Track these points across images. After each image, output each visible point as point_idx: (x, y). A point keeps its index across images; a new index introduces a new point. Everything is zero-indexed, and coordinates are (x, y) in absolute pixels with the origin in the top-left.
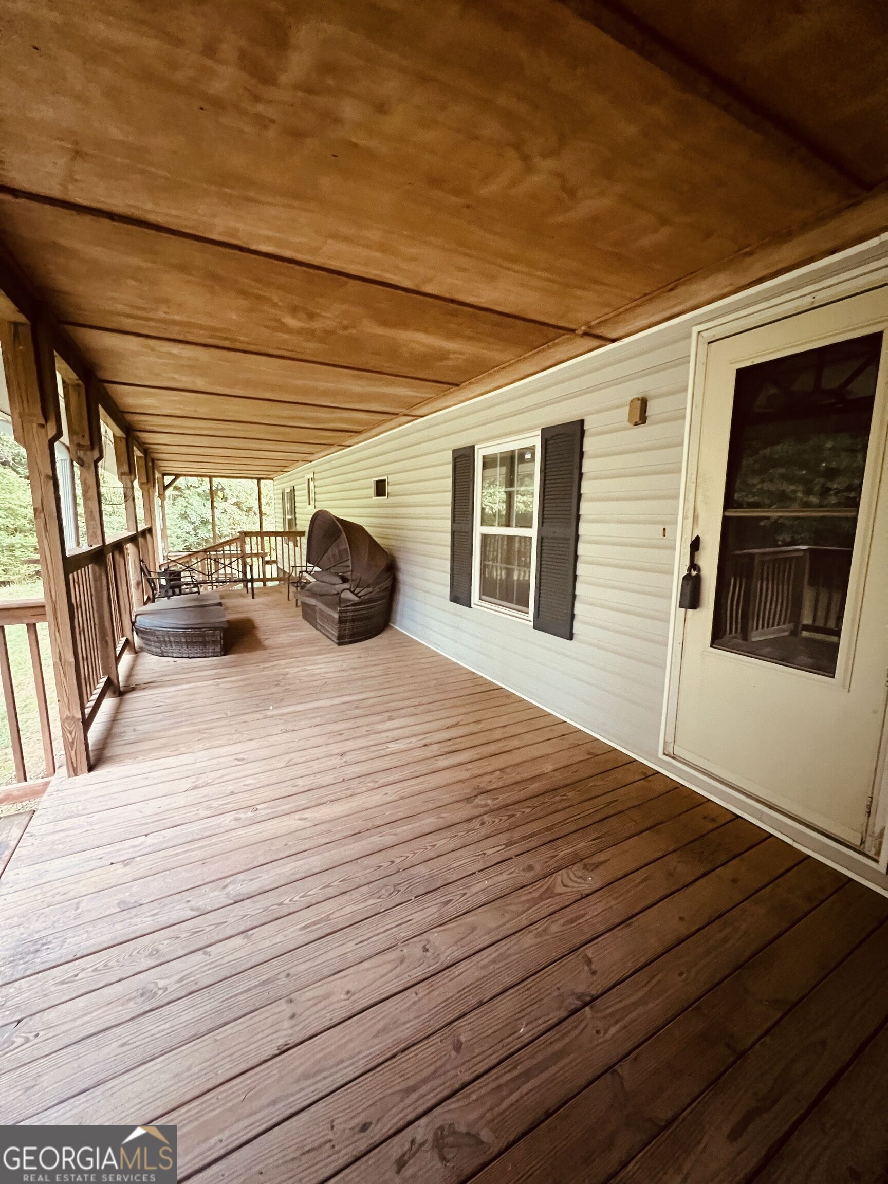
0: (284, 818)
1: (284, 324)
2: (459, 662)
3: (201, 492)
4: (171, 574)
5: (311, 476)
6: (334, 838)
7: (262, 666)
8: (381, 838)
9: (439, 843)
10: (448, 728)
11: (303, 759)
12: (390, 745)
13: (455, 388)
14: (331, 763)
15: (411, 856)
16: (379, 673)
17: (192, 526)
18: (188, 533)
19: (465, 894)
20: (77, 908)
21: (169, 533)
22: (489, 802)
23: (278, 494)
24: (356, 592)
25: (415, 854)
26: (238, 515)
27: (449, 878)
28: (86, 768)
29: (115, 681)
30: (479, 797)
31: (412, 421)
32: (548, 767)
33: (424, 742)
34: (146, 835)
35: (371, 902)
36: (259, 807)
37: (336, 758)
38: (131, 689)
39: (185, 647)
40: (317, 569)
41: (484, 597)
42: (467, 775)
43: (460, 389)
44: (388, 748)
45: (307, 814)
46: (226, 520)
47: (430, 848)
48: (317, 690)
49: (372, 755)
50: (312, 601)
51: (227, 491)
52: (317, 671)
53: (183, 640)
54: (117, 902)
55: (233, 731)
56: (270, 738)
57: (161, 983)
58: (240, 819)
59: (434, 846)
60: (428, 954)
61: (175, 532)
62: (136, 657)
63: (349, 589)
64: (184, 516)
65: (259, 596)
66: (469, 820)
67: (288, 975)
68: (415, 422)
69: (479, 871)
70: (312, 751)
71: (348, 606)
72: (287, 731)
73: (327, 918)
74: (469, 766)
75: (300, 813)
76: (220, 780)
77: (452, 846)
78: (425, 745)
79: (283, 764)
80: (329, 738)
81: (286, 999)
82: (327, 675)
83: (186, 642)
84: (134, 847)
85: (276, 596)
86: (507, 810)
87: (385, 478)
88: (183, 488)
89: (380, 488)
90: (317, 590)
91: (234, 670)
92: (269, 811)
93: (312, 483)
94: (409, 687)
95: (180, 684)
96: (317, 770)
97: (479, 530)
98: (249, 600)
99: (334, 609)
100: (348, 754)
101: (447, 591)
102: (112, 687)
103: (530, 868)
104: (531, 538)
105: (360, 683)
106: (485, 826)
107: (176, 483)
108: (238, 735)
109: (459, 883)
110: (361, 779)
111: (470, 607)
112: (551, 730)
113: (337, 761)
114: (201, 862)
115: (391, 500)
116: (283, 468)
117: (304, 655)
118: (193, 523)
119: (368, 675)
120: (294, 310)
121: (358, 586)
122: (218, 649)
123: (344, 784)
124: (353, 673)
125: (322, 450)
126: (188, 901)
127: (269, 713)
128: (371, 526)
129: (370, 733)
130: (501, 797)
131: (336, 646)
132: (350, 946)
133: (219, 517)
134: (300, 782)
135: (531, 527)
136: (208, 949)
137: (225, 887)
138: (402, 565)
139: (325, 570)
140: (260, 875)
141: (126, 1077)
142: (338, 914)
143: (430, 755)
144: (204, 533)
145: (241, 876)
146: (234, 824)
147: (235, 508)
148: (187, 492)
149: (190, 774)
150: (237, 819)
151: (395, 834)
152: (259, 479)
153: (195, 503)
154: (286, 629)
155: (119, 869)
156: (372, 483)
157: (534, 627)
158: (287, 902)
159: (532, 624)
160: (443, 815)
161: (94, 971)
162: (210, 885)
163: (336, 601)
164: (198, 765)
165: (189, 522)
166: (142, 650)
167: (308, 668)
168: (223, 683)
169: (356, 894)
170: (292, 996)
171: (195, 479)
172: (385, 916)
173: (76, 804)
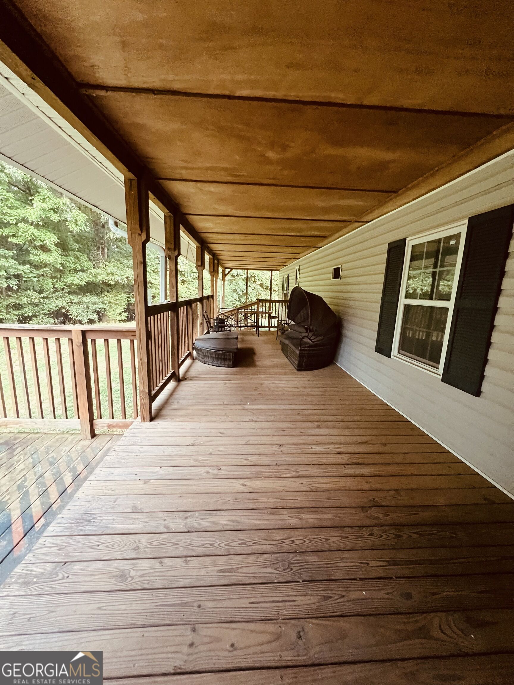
0: (233, 481)
1: (268, 158)
2: (377, 395)
3: (244, 278)
4: (219, 320)
5: (298, 267)
6: (258, 507)
7: (251, 377)
8: (290, 518)
9: (332, 539)
10: (359, 443)
11: (256, 442)
12: (314, 446)
13: (394, 195)
14: (271, 449)
15: (307, 542)
16: (320, 393)
17: (238, 296)
18: (236, 299)
19: (343, 596)
20: (115, 502)
21: (226, 299)
22: (381, 516)
23: (281, 279)
24: (311, 339)
25: (311, 541)
26: (261, 291)
27: (333, 575)
28: (149, 419)
29: (177, 374)
30: (373, 509)
31: (361, 226)
32: (441, 501)
33: (339, 450)
34: (161, 467)
35: (269, 570)
36: (222, 468)
37: (276, 447)
38: (184, 379)
39: (215, 360)
40: (293, 323)
41: (401, 351)
42: (367, 486)
43: (398, 196)
44: (311, 448)
45: (248, 482)
46: (255, 293)
47: (324, 540)
48: (277, 397)
49: (300, 451)
50: (287, 342)
51: (256, 278)
52: (281, 385)
53: (214, 356)
54: (133, 505)
55: (224, 414)
56: (242, 423)
57: (133, 573)
58: (209, 473)
59: (327, 540)
60: (300, 642)
61: (229, 299)
62: (193, 362)
63: (307, 337)
64: (235, 291)
65: (262, 336)
66: (361, 527)
67: (199, 606)
68: (363, 227)
69: (361, 579)
70: (263, 438)
71: (306, 347)
72: (252, 421)
73: (235, 570)
74: (371, 479)
75: (244, 480)
76: (208, 444)
77: (341, 546)
78: (339, 453)
79: (244, 443)
80: (275, 432)
81: (192, 626)
82: (285, 389)
83: (216, 358)
84: (153, 473)
85: (271, 337)
86: (395, 529)
87: (340, 266)
88: (235, 276)
89: (337, 273)
90: (291, 335)
91: (235, 376)
92: (227, 473)
93: (298, 273)
94: (335, 407)
95: (207, 380)
96: (262, 452)
97: (403, 301)
98: (256, 337)
99: (297, 348)
100: (284, 446)
101: (374, 344)
102: (175, 376)
103: (408, 596)
104: (448, 309)
105: (305, 398)
106: (374, 537)
107: (231, 273)
108: (225, 417)
109: (340, 583)
110: (288, 467)
111: (390, 357)
112: (449, 467)
113: (276, 449)
114: (180, 495)
115: (343, 280)
116: (283, 264)
117: (276, 374)
118: (238, 294)
119: (312, 393)
120: (272, 145)
121: (313, 335)
122: (231, 363)
123: (276, 467)
124: (302, 390)
125: (305, 251)
126: (165, 520)
127: (246, 407)
128: (327, 298)
129: (302, 434)
130: (392, 515)
131: (295, 371)
132: (244, 603)
133: (251, 291)
134: (250, 457)
135: (449, 300)
136: (163, 560)
137: (186, 518)
138: (345, 324)
139: (297, 324)
140: (207, 517)
141: (92, 634)
142: (245, 570)
143: (341, 462)
144: (243, 300)
145: (197, 514)
146: (205, 476)
147: (259, 287)
148: (237, 278)
149: (194, 435)
150: (208, 472)
151: (301, 519)
152: (272, 271)
153: (240, 284)
154: (270, 356)
155: (141, 484)
156: (331, 270)
157: (442, 381)
158: (216, 545)
159: (440, 377)
160: (340, 515)
161: (106, 547)
162: (179, 513)
163: (299, 343)
164: (200, 431)
165: (237, 294)
166: (196, 359)
167: (276, 382)
168: (229, 383)
169: (261, 558)
170: (197, 626)
171: (241, 271)
172: (276, 587)
173: (138, 438)
